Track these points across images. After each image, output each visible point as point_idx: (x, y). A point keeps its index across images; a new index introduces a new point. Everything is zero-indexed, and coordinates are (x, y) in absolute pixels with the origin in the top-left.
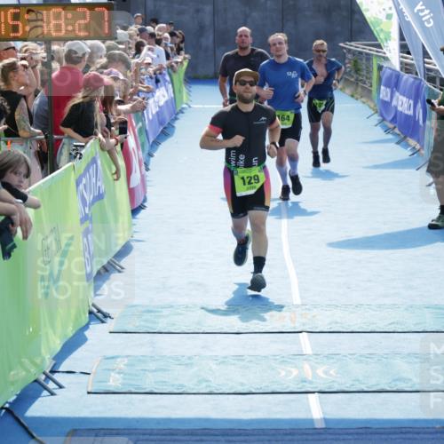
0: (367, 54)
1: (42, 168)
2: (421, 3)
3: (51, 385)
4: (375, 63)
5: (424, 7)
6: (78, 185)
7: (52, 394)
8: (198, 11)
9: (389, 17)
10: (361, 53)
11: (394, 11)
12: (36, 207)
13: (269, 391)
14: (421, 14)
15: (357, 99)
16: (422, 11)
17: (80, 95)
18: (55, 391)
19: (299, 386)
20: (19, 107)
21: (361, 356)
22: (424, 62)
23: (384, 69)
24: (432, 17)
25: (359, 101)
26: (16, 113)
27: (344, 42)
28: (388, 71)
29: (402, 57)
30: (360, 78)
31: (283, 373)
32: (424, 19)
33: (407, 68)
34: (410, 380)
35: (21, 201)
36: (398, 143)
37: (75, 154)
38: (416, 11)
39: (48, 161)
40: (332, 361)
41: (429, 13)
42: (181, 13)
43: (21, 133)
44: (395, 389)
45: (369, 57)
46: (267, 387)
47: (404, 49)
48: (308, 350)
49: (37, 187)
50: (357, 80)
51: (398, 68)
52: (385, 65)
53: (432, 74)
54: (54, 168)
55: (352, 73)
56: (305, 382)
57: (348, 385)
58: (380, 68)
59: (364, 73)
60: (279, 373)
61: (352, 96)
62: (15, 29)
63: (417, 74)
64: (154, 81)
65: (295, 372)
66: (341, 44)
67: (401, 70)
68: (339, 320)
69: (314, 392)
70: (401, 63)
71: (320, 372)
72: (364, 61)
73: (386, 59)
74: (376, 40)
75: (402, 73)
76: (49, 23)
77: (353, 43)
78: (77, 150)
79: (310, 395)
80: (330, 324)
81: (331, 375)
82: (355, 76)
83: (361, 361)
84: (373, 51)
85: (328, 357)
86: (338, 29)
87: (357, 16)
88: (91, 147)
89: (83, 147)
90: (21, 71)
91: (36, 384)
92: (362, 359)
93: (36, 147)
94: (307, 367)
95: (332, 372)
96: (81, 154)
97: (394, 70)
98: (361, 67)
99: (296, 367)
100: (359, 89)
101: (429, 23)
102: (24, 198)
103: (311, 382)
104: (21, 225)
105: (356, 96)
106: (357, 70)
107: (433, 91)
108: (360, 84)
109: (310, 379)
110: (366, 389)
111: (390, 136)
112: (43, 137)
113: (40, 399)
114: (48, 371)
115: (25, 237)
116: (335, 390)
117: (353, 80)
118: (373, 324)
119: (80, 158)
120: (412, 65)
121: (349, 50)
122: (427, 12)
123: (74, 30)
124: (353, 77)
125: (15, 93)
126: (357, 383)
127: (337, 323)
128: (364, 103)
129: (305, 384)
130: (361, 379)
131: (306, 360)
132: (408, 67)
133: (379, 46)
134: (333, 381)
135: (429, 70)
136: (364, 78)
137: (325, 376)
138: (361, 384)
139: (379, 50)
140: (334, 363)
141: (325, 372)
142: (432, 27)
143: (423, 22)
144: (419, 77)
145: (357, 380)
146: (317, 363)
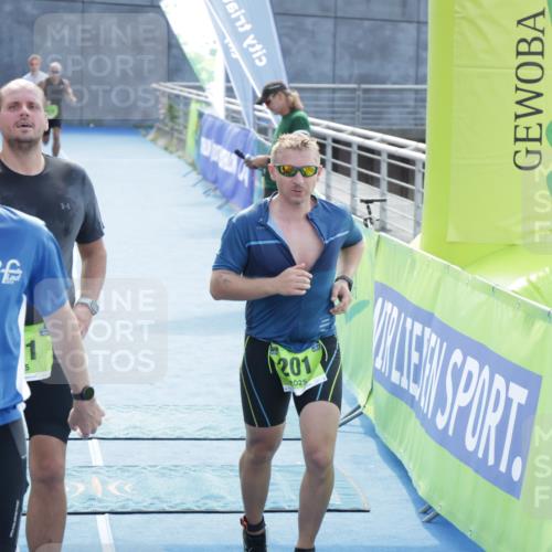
0: (186, 98)
2: (252, 36)
4: (194, 107)
5: (255, 42)
9: (213, 53)
10: (178, 96)
11: (218, 47)
14: (251, 50)
15: (171, 153)
16: (253, 46)
19: (86, 505)
21: (164, 468)
22: (255, 110)
23: (205, 117)
24: (264, 54)
25: (174, 155)
28: (210, 119)
29: (229, 102)
30: (177, 127)
31: (68, 489)
32: (254, 56)
33: (233, 116)
34: (222, 498)
36: (220, 207)
38: (245, 45)
40: (126, 474)
41: (262, 49)
44: (203, 509)
45: (187, 101)
47: (229, 92)
48: (97, 460)
50: (172, 129)
51: (221, 114)
52: (207, 111)
53: (264, 124)
55: (167, 120)
56: (94, 499)
57: (145, 504)
58: (201, 115)
59: (181, 121)
61: (166, 149)
63: (244, 123)
65: (81, 488)
66: (154, 85)
67: (227, 117)
68: (138, 424)
69: (103, 513)
70: (227, 110)
71: (112, 488)
72: (181, 106)
73: (208, 104)
74: (197, 80)
75: (228, 122)
77: (169, 84)
79: (98, 516)
80: (127, 429)
81: (127, 492)
82: (170, 124)
83: (163, 475)
84: (192, 94)
85: (124, 469)
92: (165, 471)
94: (96, 481)
95: (127, 488)
97: (216, 118)
98: (176, 114)
99: (83, 481)
100: (175, 141)
101: (261, 60)
103: (100, 501)
105: (170, 149)
106: (173, 118)
107: (264, 144)
108: (176, 134)
109: (99, 496)
110: (168, 509)
111: (210, 199)
116: (129, 510)
117: (167, 129)
118: (181, 428)
120: (239, 113)
121: (164, 93)
122: (259, 47)
124: (167, 125)
126: (156, 501)
127: (135, 427)
128: (179, 157)
129: (93, 502)
130: (162, 496)
131: (94, 473)
132: (235, 115)
133: (201, 89)
134: (128, 500)
135: (259, 119)
136: (181, 128)
137: (118, 494)
138: (163, 502)
139: (200, 93)
140: (128, 477)
141: (118, 488)
142: (265, 66)
143: (253, 60)
144: (247, 127)
145: (158, 498)
146: (110, 477)
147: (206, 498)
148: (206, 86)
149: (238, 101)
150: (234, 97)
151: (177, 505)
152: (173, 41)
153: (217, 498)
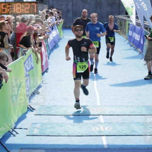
0: (124, 19)
1: (12, 58)
2: (143, 2)
3: (14, 133)
4: (127, 22)
6: (24, 64)
7: (14, 136)
8: (67, 5)
9: (132, 7)
10: (122, 19)
11: (134, 5)
12: (10, 71)
13: (89, 135)
14: (143, 6)
15: (121, 35)
16: (144, 5)
17: (26, 33)
18: (15, 135)
19: (99, 133)
20: (5, 37)
21: (120, 123)
22: (144, 22)
25: (122, 36)
26: (4, 39)
27: (117, 15)
28: (132, 25)
29: (137, 21)
30: (122, 28)
31: (94, 129)
32: (144, 8)
33: (138, 24)
34: (137, 131)
35: (5, 70)
36: (134, 50)
37: (24, 54)
38: (141, 5)
39: (14, 55)
40: (110, 125)
41: (146, 6)
42: (61, 5)
43: (5, 46)
44: (132, 135)
45: (125, 21)
46: (88, 134)
47: (137, 18)
48: (102, 121)
49: (10, 65)
51: (135, 24)
52: (131, 23)
53: (147, 27)
54: (17, 58)
56: (101, 132)
57: (115, 133)
58: (129, 24)
59: (123, 26)
60: (93, 129)
62: (4, 10)
63: (141, 26)
64: (51, 28)
65: (98, 129)
67: (136, 25)
68: (113, 111)
69: (104, 136)
70: (136, 23)
71: (106, 129)
72: (123, 22)
73: (131, 21)
75: (136, 26)
76: (16, 8)
77: (120, 16)
78: (24, 52)
79: (102, 137)
80: (110, 112)
81: (110, 130)
82: (120, 27)
83: (120, 125)
84: (127, 19)
85: (109, 123)
86: (115, 11)
87: (121, 7)
88: (29, 51)
89: (26, 51)
90: (6, 25)
91: (9, 132)
92: (121, 124)
93: (11, 51)
94: (102, 127)
95: (110, 129)
96: (26, 54)
97: (134, 25)
98: (122, 24)
99: (98, 127)
100: (122, 32)
101: (146, 9)
102: (6, 68)
103: (103, 132)
104: (4, 78)
107: (147, 32)
108: (122, 30)
110: (122, 135)
111: (132, 48)
112: (13, 47)
113: (10, 137)
114: (13, 128)
115: (6, 82)
116: (111, 135)
118: (125, 112)
119: (25, 55)
120: (140, 23)
121: (118, 18)
122: (145, 5)
123: (24, 11)
125: (4, 32)
126: (119, 132)
127: (112, 112)
128: (123, 36)
129: (101, 133)
130: (120, 131)
131: (102, 125)
134: (111, 132)
135: (145, 25)
136: (123, 28)
137: (108, 130)
138: (120, 133)
139: (129, 18)
140: (111, 126)
141: (108, 129)
142: (147, 10)
143: (144, 9)
144: (142, 27)
145: (119, 131)
146: (105, 126)
147: (132, 131)
148: (130, 16)
149: (140, 20)
150: (139, 19)
151: (124, 133)
152: (121, 4)
153: (135, 131)
